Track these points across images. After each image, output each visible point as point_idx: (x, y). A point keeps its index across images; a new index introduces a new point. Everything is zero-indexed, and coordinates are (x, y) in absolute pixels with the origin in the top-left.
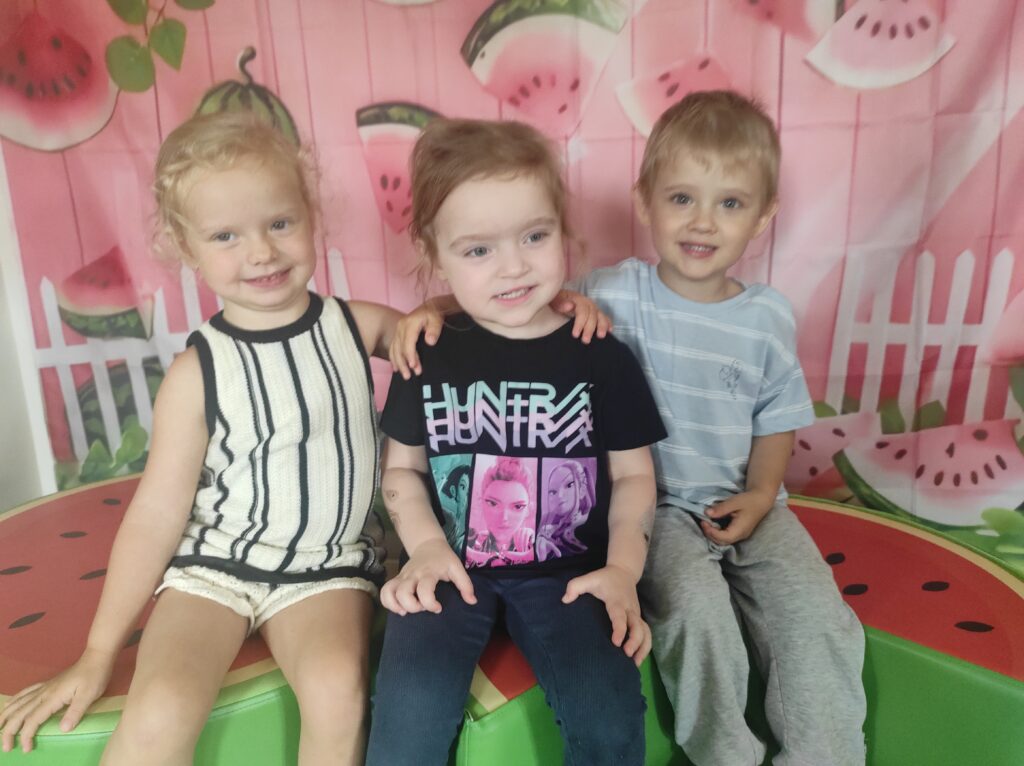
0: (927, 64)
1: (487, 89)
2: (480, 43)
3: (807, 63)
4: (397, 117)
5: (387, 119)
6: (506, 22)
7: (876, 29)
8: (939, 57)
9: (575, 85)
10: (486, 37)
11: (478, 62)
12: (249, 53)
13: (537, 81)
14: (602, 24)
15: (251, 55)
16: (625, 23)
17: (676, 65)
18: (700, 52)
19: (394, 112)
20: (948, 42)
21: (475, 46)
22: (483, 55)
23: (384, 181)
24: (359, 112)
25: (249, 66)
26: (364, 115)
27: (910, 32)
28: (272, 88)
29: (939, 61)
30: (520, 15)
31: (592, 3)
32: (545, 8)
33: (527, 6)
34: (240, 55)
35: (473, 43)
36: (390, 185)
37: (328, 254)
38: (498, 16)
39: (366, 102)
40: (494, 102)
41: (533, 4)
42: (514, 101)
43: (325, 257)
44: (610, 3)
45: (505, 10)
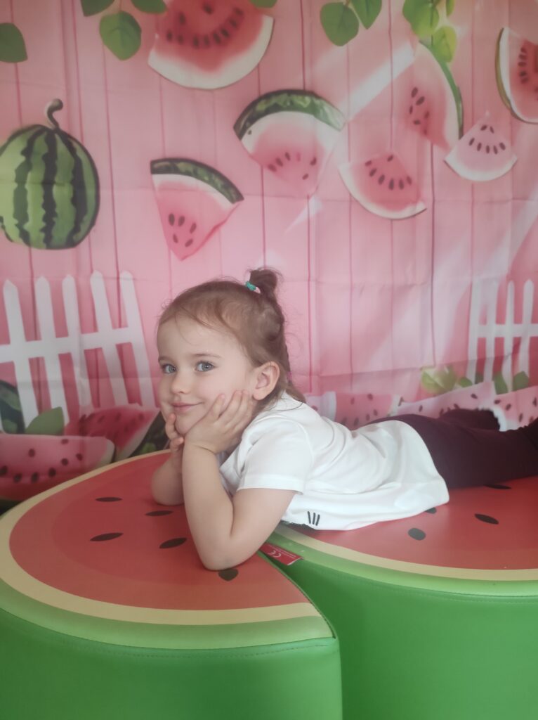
0: (508, 167)
1: (252, 157)
2: (248, 124)
3: (445, 162)
4: (183, 170)
5: (176, 171)
6: (268, 112)
7: (479, 147)
9: (314, 162)
10: (253, 120)
11: (246, 137)
12: (57, 104)
13: (288, 156)
14: (329, 123)
15: (59, 106)
16: (344, 125)
17: (375, 156)
18: (388, 150)
19: (181, 166)
20: (514, 159)
21: (245, 124)
22: (250, 133)
23: (171, 219)
24: (153, 163)
25: (57, 115)
26: (156, 166)
28: (77, 135)
30: (276, 109)
31: (324, 110)
32: (293, 107)
33: (281, 103)
34: (49, 104)
35: (242, 123)
36: (176, 222)
37: (121, 276)
38: (261, 107)
39: (157, 155)
40: (257, 167)
41: (285, 103)
42: (272, 168)
43: (118, 278)
44: (335, 110)
45: (266, 104)
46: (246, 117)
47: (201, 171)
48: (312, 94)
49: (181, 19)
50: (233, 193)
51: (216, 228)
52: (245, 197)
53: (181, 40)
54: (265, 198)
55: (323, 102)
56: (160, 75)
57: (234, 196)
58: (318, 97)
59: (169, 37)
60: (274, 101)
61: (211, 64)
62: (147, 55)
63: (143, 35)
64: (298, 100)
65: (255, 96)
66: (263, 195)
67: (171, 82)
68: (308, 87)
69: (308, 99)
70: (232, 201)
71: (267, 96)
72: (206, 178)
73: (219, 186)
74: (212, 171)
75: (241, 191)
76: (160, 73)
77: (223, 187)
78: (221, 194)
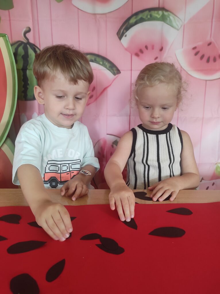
1: (126, 49)
2: (125, 31)
6: (136, 23)
9: (161, 49)
10: (127, 29)
11: (124, 38)
13: (146, 47)
14: (172, 26)
15: (29, 30)
16: (181, 26)
17: (199, 44)
18: (208, 39)
22: (126, 36)
25: (28, 35)
28: (37, 45)
30: (142, 20)
31: (169, 17)
32: (152, 18)
33: (144, 17)
34: (24, 30)
35: (122, 31)
38: (133, 21)
40: (129, 55)
41: (147, 17)
42: (137, 55)
44: (176, 18)
45: (136, 18)
46: (124, 27)
47: (98, 59)
48: (163, 9)
50: (115, 69)
51: (105, 89)
52: (121, 71)
54: (133, 72)
55: (169, 13)
56: (78, 9)
57: (115, 72)
58: (167, 11)
60: (140, 16)
64: (155, 14)
65: (129, 15)
66: (131, 70)
67: (84, 11)
68: (161, 6)
69: (160, 12)
70: (114, 74)
71: (136, 14)
72: (101, 63)
73: (108, 66)
74: (104, 59)
75: (120, 69)
76: (78, 7)
77: (110, 67)
78: (108, 71)
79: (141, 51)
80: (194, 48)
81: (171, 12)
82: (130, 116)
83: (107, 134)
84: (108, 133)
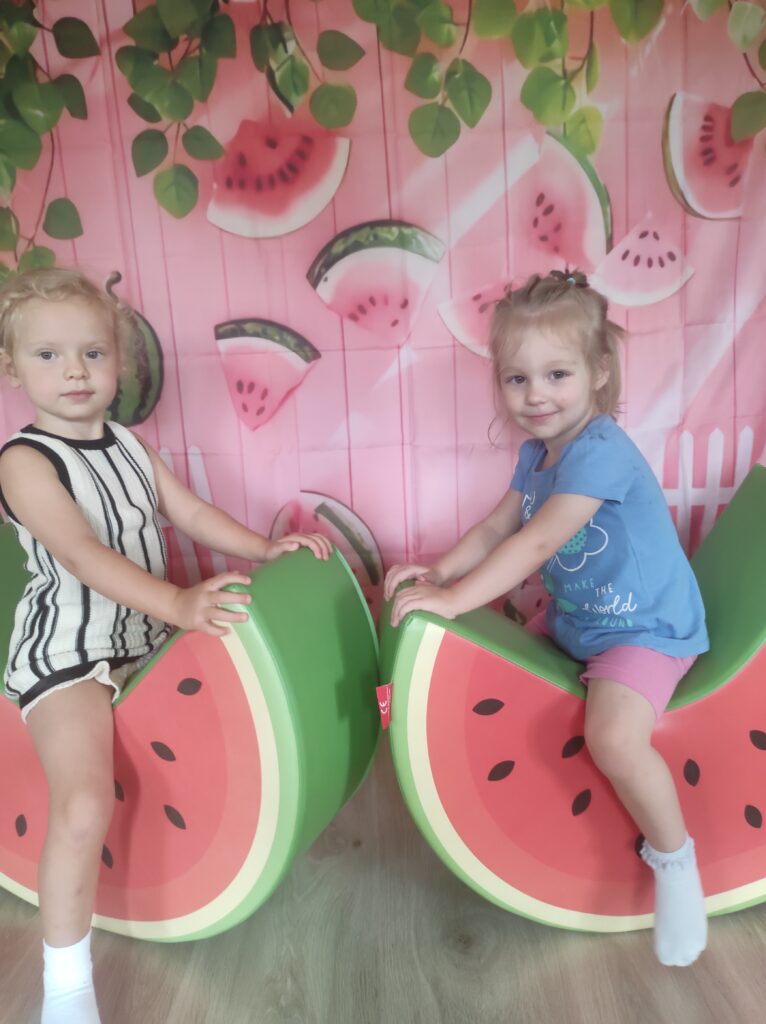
0: (676, 286)
1: (329, 307)
2: (323, 270)
4: (251, 331)
5: (244, 333)
6: (346, 253)
7: (637, 261)
8: (684, 282)
9: (405, 304)
10: (328, 265)
11: (322, 286)
12: (115, 276)
13: (372, 301)
14: (425, 255)
15: (117, 278)
16: (444, 254)
17: (486, 287)
18: (504, 277)
19: (248, 327)
20: (690, 271)
21: (320, 271)
22: (326, 280)
23: (240, 386)
24: (217, 327)
25: (116, 288)
26: (221, 330)
27: (662, 264)
28: (138, 307)
29: (685, 285)
30: (357, 247)
31: (416, 238)
32: (378, 242)
33: (362, 240)
34: (108, 277)
35: (317, 270)
36: (245, 389)
37: (190, 451)
38: (338, 248)
39: (223, 319)
40: (336, 318)
41: (367, 238)
42: (353, 317)
43: (186, 454)
44: (431, 238)
45: (344, 243)
46: (321, 262)
47: (270, 330)
48: (401, 223)
49: (242, 160)
50: (308, 350)
51: (290, 393)
52: (322, 353)
53: (242, 185)
54: (347, 352)
55: (415, 229)
56: (221, 230)
57: (309, 354)
58: (409, 225)
59: (229, 183)
60: (353, 238)
61: (278, 207)
62: (205, 208)
63: (200, 187)
64: (383, 232)
65: (330, 236)
66: (344, 350)
67: (232, 234)
68: (395, 216)
69: (395, 230)
70: (307, 360)
71: (345, 234)
72: (277, 338)
73: (292, 345)
74: (283, 329)
75: (318, 348)
76: (221, 227)
77: (297, 345)
78: (294, 354)
79: (362, 309)
80: (477, 298)
81: (417, 227)
82: (349, 449)
83: (303, 491)
84: (304, 488)
